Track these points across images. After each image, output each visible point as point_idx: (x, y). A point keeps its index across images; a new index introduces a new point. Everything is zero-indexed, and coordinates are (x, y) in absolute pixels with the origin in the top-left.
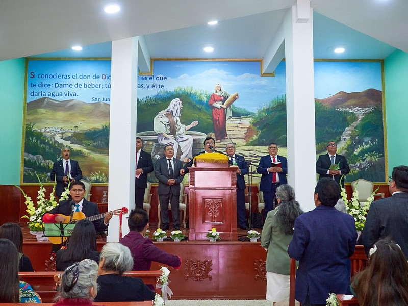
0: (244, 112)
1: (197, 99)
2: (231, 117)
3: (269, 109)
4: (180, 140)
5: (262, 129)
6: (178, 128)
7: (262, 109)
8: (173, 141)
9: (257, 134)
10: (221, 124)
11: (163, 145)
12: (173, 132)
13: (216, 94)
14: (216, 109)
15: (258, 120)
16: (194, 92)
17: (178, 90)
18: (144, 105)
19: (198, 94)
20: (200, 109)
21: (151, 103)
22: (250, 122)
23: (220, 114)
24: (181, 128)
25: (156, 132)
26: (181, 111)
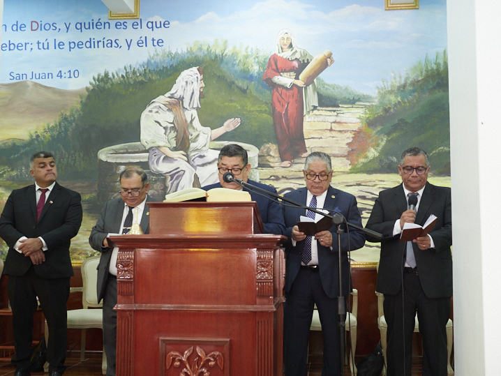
0: (345, 95)
1: (236, 68)
2: (315, 108)
3: (404, 86)
4: (199, 161)
5: (388, 134)
6: (195, 134)
7: (388, 86)
8: (182, 164)
9: (378, 146)
10: (292, 124)
11: (161, 175)
12: (183, 144)
13: (281, 55)
14: (280, 89)
15: (380, 111)
16: (230, 53)
17: (195, 50)
18: (119, 84)
19: (240, 57)
20: (244, 91)
21: (135, 81)
22: (359, 118)
23: (291, 100)
24: (201, 134)
25: (145, 144)
26: (202, 96)
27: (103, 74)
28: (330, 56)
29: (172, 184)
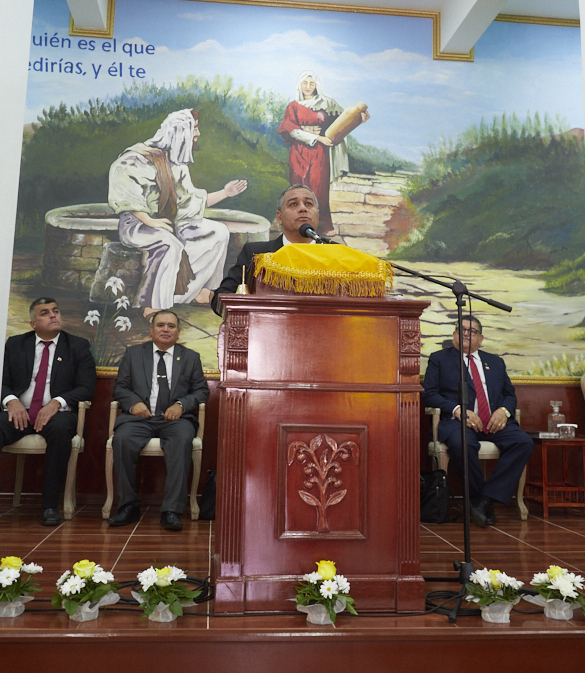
0: (382, 160)
1: (243, 115)
2: (345, 174)
3: (456, 154)
4: (189, 234)
5: (436, 213)
6: (184, 198)
7: (436, 152)
8: (166, 237)
9: (423, 227)
11: (134, 249)
12: (168, 208)
13: (302, 103)
14: (300, 147)
15: (426, 184)
16: (236, 95)
17: (188, 86)
18: (79, 123)
19: (249, 100)
20: (253, 146)
21: (103, 120)
22: (400, 191)
23: (313, 161)
24: (194, 198)
25: (115, 207)
26: (195, 148)
27: (57, 108)
28: (364, 110)
29: (151, 262)
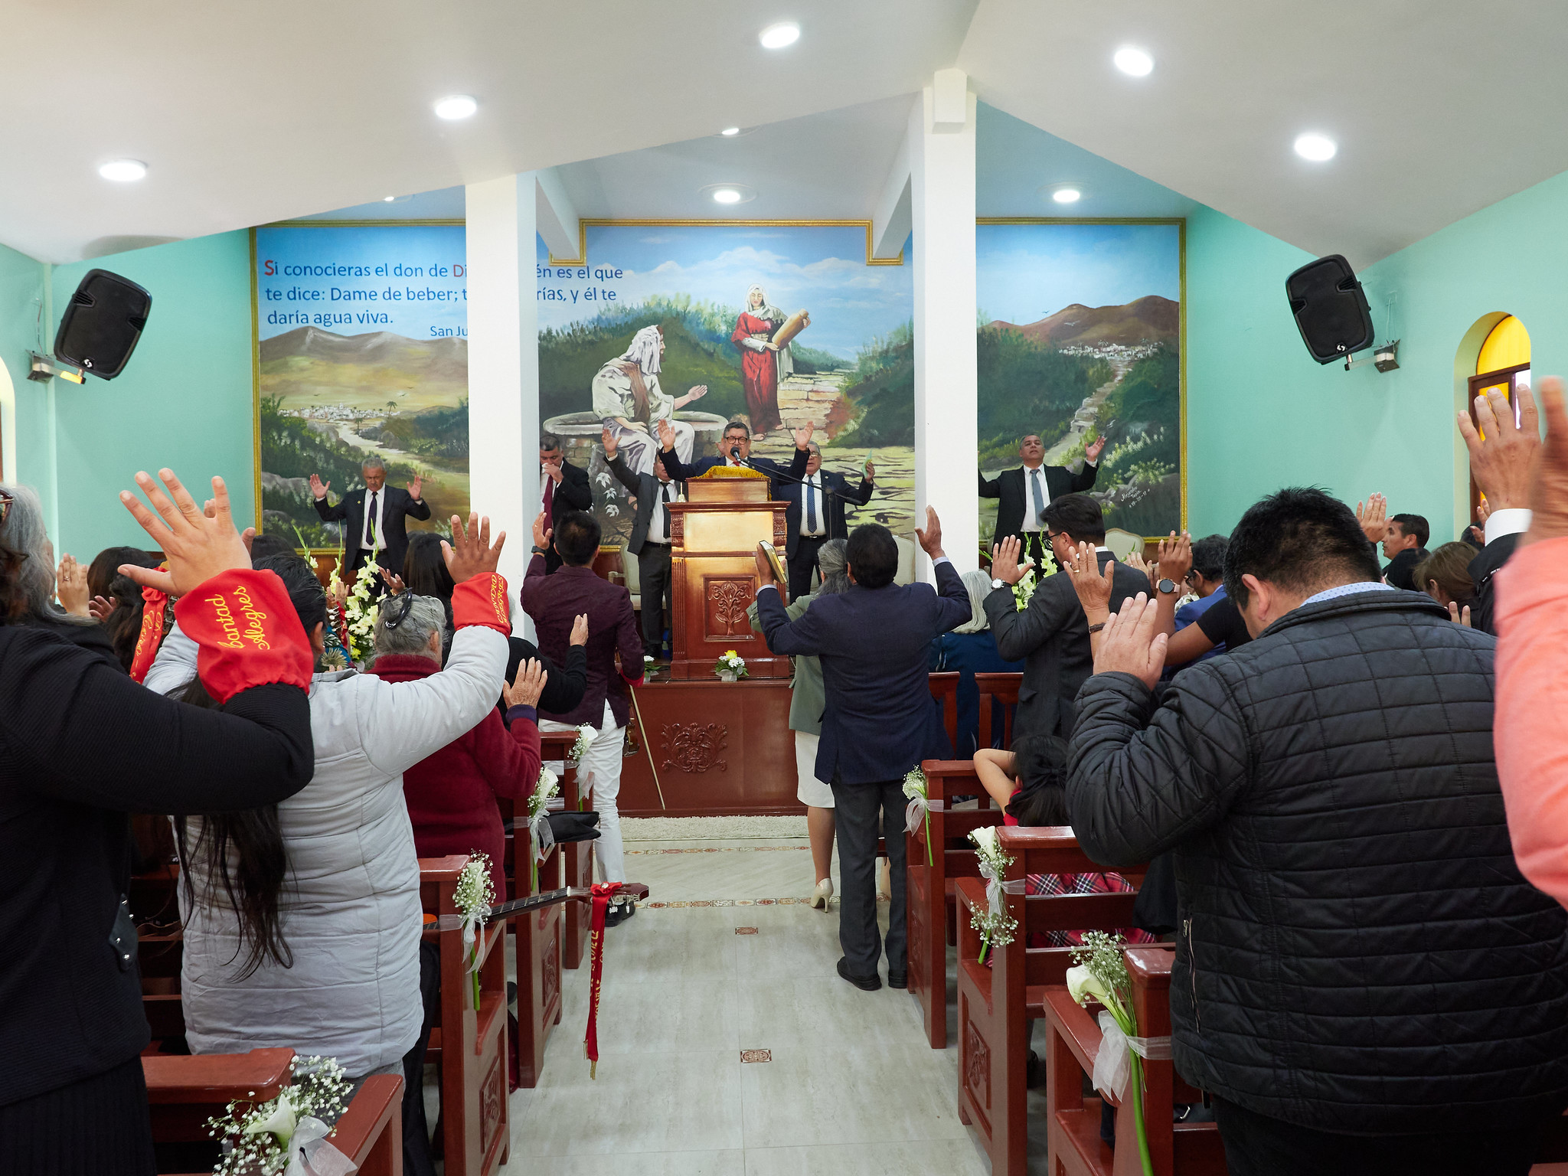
0: (823, 361)
1: (701, 328)
2: (790, 375)
3: (887, 351)
5: (869, 405)
6: (655, 403)
7: (869, 351)
8: (642, 437)
9: (858, 417)
10: (764, 391)
12: (642, 413)
13: (751, 314)
14: (750, 353)
15: (861, 380)
16: (694, 310)
17: (653, 304)
18: (563, 343)
19: (706, 314)
20: (710, 355)
21: (583, 339)
22: (838, 387)
23: (763, 365)
24: (663, 403)
25: (599, 414)
26: (662, 359)
27: (545, 332)
28: (806, 316)
29: (631, 459)
